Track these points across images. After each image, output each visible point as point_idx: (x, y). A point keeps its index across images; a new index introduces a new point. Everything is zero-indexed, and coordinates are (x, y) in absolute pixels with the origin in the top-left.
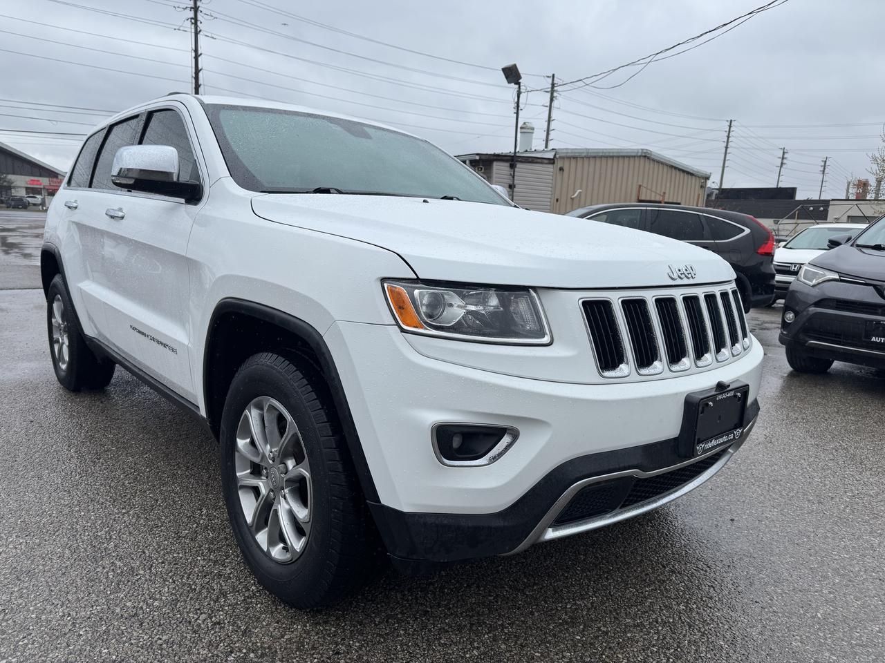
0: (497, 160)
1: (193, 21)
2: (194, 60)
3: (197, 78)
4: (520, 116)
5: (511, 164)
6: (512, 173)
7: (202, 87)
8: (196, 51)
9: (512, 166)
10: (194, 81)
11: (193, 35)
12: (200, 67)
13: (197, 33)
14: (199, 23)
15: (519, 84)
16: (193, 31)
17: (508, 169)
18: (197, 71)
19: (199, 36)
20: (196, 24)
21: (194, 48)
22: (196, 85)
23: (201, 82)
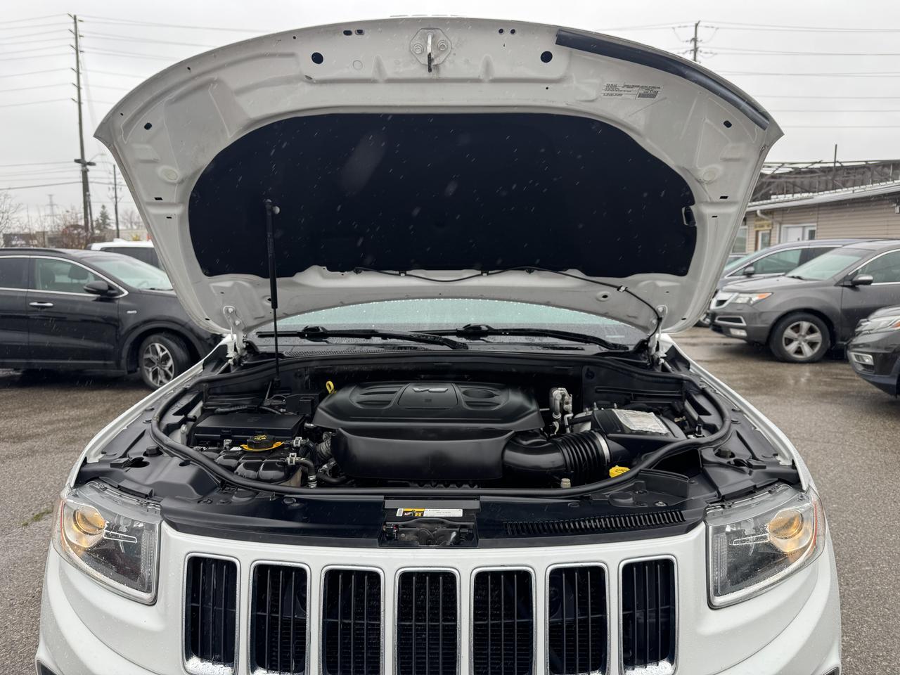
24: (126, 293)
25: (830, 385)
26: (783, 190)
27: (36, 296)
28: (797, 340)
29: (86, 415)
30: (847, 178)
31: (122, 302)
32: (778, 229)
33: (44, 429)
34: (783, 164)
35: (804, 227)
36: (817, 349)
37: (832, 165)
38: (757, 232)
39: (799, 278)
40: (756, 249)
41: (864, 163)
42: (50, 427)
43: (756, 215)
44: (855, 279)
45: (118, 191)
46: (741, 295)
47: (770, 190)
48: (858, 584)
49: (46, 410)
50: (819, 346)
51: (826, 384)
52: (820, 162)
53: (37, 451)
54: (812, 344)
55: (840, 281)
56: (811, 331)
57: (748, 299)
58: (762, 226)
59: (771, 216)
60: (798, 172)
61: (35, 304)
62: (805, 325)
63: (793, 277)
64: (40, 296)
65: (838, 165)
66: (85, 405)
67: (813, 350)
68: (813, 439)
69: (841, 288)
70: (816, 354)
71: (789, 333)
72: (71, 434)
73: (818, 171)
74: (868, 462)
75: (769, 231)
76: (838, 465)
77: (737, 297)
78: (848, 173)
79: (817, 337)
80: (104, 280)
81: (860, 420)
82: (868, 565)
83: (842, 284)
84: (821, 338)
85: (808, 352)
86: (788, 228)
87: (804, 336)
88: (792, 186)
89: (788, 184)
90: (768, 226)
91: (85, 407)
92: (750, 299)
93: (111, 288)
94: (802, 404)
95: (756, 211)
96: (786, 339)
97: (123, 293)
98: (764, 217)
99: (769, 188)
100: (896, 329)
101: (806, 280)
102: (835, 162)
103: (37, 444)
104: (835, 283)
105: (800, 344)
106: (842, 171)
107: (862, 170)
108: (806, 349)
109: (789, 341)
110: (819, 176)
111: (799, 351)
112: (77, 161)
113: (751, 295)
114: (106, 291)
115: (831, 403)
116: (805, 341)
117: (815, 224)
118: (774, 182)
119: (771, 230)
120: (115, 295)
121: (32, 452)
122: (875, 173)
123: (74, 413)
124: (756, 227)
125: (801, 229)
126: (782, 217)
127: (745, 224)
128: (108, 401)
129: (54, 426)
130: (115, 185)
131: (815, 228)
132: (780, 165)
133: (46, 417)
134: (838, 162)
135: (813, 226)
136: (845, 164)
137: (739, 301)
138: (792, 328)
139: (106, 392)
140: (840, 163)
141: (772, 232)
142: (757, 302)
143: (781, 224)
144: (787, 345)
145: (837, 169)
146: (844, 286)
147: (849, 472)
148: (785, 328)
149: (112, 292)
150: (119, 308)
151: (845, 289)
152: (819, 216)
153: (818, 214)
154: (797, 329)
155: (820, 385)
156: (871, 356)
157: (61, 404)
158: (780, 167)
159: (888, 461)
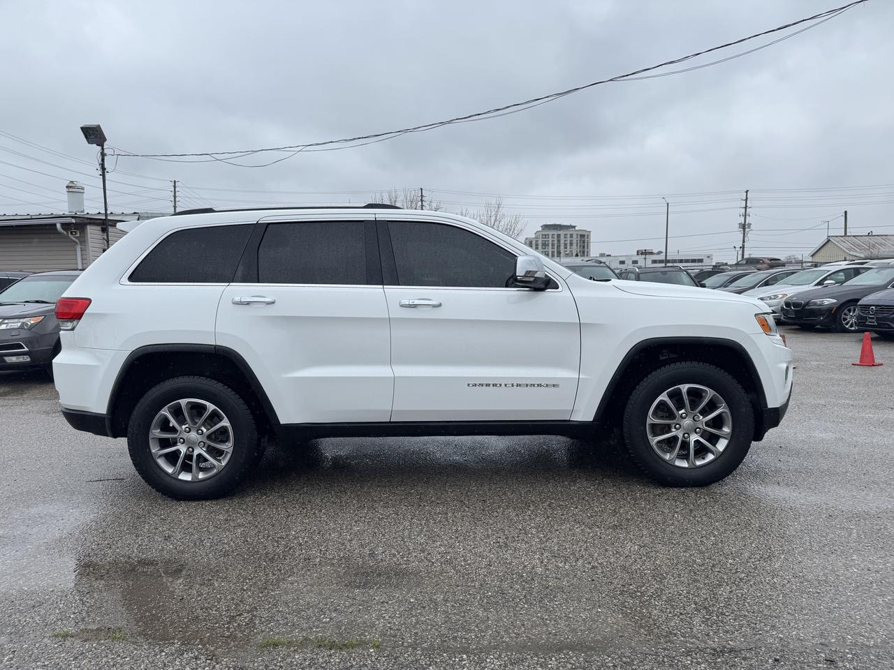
0: (90, 224)
4: (107, 178)
5: (102, 228)
6: (105, 237)
9: (104, 230)
15: (102, 146)
17: (100, 233)
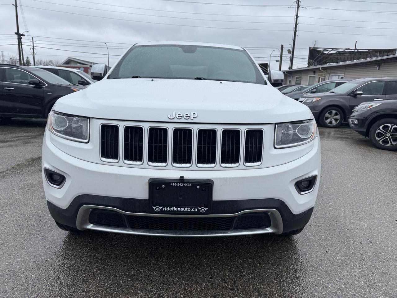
1: (297, 2)
2: (295, 20)
3: (296, 28)
7: (297, 31)
8: (297, 15)
10: (294, 29)
11: (297, 8)
12: (298, 23)
13: (298, 7)
14: (300, 2)
16: (297, 6)
18: (296, 24)
19: (299, 8)
20: (298, 3)
21: (296, 15)
22: (295, 31)
23: (297, 29)
24: (47, 85)
25: (341, 135)
26: (332, 61)
27: (7, 85)
28: (330, 118)
29: (32, 135)
30: (360, 57)
31: (45, 89)
32: (328, 76)
33: (14, 139)
34: (333, 49)
35: (339, 75)
36: (338, 122)
37: (354, 50)
38: (319, 77)
39: (333, 92)
40: (319, 82)
41: (367, 50)
42: (16, 138)
43: (320, 70)
44: (356, 93)
45: (35, 50)
46: (309, 99)
47: (327, 61)
48: (338, 190)
49: (13, 133)
50: (339, 121)
51: (340, 134)
52: (349, 49)
53: (13, 146)
54: (336, 120)
55: (349, 94)
56: (336, 114)
57: (311, 100)
58: (322, 75)
59: (326, 71)
60: (339, 53)
61: (7, 88)
62: (334, 112)
63: (331, 92)
64: (8, 85)
65: (356, 50)
66: (30, 132)
67: (336, 122)
68: (331, 150)
69: (350, 97)
70: (337, 124)
71: (327, 115)
72: (26, 141)
73: (348, 53)
74: (351, 157)
75: (324, 77)
76: (339, 158)
77: (307, 100)
78: (360, 55)
79: (338, 117)
80: (37, 79)
81: (350, 145)
82: (343, 185)
83: (350, 95)
84: (340, 118)
85: (334, 123)
86: (332, 76)
87: (333, 116)
88: (336, 59)
89: (335, 59)
90: (324, 75)
91: (30, 133)
92: (312, 100)
93: (40, 82)
94: (329, 140)
95: (320, 68)
96: (326, 117)
97: (46, 85)
98: (322, 71)
99: (326, 60)
100: (367, 109)
101: (336, 93)
102: (355, 49)
103: (12, 143)
104: (347, 94)
105: (331, 120)
106: (358, 54)
107: (366, 54)
108: (334, 122)
109: (327, 118)
110: (348, 55)
111: (331, 123)
112: (16, 33)
113: (313, 99)
114: (38, 84)
115: (340, 140)
116: (333, 119)
117: (344, 74)
118: (329, 57)
119: (325, 77)
120: (42, 86)
121: (11, 146)
122: (372, 55)
123: (25, 134)
124: (319, 75)
125: (338, 77)
126: (330, 71)
127: (315, 74)
128: (40, 131)
129: (19, 138)
130: (33, 46)
131: (343, 76)
132: (332, 49)
133: (14, 135)
134: (356, 49)
135: (343, 75)
136: (359, 50)
137: (308, 101)
138: (329, 113)
139: (38, 128)
140: (357, 50)
141: (326, 78)
142: (315, 101)
143: (329, 74)
144: (326, 120)
145: (356, 53)
146: (351, 96)
147: (342, 160)
148: (326, 113)
149: (41, 84)
150: (44, 91)
151: (351, 97)
152: (346, 71)
153: (345, 70)
154: (330, 113)
155: (337, 135)
156: (357, 120)
157: (20, 131)
158: (331, 50)
159: (358, 158)
